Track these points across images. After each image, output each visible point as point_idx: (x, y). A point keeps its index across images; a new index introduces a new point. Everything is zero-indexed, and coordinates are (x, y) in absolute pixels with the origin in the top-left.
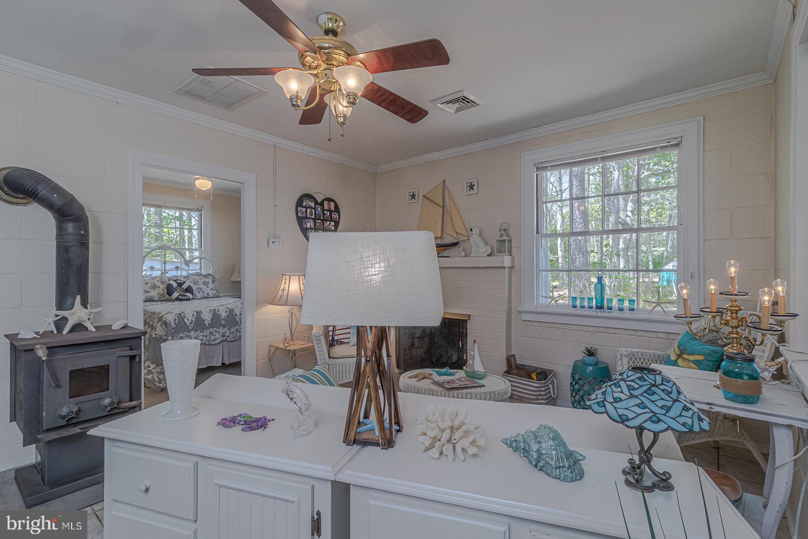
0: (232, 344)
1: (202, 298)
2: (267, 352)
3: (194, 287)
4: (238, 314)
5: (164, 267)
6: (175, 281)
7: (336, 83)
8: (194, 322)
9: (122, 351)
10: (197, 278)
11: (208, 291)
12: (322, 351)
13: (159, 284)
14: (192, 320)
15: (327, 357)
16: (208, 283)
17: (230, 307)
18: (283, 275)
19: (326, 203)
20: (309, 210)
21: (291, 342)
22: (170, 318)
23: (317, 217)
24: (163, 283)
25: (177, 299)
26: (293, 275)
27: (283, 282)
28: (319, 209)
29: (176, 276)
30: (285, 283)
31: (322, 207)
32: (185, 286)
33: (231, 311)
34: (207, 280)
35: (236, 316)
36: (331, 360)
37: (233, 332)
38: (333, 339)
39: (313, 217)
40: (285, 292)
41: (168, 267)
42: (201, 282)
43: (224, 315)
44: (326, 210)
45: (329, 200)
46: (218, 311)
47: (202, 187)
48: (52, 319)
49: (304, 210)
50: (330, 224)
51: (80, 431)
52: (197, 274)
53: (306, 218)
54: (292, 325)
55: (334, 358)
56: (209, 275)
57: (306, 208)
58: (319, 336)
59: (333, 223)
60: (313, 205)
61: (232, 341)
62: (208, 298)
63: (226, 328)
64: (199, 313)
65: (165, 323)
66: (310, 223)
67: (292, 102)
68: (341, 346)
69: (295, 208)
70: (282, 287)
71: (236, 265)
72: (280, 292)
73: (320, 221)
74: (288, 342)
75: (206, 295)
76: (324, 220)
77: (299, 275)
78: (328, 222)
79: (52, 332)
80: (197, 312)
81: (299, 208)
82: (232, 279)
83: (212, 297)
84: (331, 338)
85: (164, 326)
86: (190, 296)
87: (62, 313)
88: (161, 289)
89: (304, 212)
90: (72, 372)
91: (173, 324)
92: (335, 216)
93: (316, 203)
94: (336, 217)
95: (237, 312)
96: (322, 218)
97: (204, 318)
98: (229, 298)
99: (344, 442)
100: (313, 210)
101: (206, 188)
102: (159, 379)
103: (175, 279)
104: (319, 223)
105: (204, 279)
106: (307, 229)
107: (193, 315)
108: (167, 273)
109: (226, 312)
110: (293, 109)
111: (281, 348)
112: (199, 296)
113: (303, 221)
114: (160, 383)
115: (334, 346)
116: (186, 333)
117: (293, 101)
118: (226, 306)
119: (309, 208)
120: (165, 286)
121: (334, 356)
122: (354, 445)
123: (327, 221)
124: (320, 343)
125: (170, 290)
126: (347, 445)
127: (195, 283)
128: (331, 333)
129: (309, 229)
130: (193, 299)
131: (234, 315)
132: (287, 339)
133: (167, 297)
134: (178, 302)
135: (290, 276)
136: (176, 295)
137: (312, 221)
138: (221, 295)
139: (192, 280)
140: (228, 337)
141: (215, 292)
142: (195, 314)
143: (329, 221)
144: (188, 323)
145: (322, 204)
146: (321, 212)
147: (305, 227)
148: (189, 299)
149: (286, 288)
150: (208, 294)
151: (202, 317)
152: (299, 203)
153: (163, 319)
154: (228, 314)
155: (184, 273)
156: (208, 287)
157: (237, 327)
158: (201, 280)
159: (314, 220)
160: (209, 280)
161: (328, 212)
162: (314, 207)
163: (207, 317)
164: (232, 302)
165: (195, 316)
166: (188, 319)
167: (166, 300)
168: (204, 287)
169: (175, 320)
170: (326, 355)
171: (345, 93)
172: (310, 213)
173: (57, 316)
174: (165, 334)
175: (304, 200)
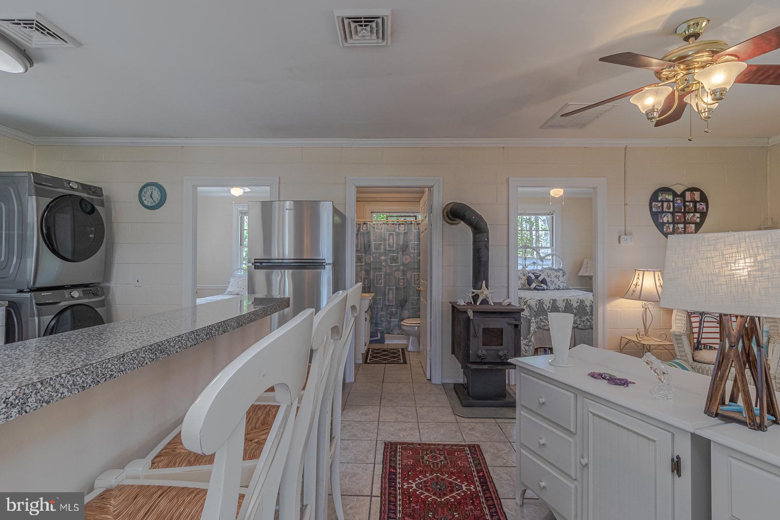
0: (583, 331)
1: (554, 289)
2: (619, 344)
3: (548, 280)
4: (588, 305)
5: (524, 262)
6: (533, 274)
7: (698, 83)
8: (550, 308)
9: (510, 320)
10: (550, 272)
11: (559, 283)
12: (684, 351)
13: (521, 276)
14: (549, 307)
15: (691, 360)
16: (559, 277)
17: (581, 298)
18: (636, 270)
19: (688, 194)
20: (665, 204)
21: (646, 338)
22: (533, 303)
23: (676, 210)
24: (524, 275)
25: (535, 289)
26: (648, 271)
27: (636, 277)
28: (679, 201)
29: (533, 270)
30: (638, 278)
31: (682, 199)
32: (540, 279)
33: (582, 302)
34: (558, 274)
35: (586, 306)
36: (696, 363)
37: (584, 321)
38: (699, 342)
39: (671, 210)
40: (639, 288)
41: (528, 263)
42: (553, 276)
43: (575, 305)
44: (688, 202)
45: (692, 190)
46: (570, 301)
47: (556, 195)
48: (471, 295)
49: (659, 204)
50: (694, 216)
51: (488, 368)
52: (550, 269)
53: (662, 212)
54: (646, 320)
55: (700, 363)
56: (560, 269)
57: (662, 202)
58: (680, 335)
59: (698, 215)
60: (670, 197)
61: (582, 329)
62: (559, 289)
63: (578, 317)
64: (554, 301)
65: (529, 306)
66: (668, 217)
67: (647, 116)
68: (709, 351)
69: (648, 204)
70: (635, 282)
71: (584, 260)
72: (633, 287)
73: (680, 214)
74: (641, 337)
75: (558, 287)
76: (685, 213)
77: (654, 271)
78: (692, 214)
79: (471, 303)
80: (553, 300)
81: (653, 203)
82: (580, 274)
83: (563, 289)
84: (695, 341)
85: (528, 309)
86: (545, 287)
87: (476, 291)
88: (523, 280)
89: (659, 207)
90: (483, 329)
91: (535, 308)
92: (701, 206)
93: (675, 194)
94: (703, 208)
95: (588, 303)
96: (683, 211)
97: (559, 306)
98: (578, 291)
99: (705, 412)
100: (671, 204)
101: (559, 195)
102: (526, 350)
103: (533, 272)
104: (678, 216)
105: (556, 273)
106: (663, 224)
107: (550, 302)
108: (527, 267)
109: (577, 302)
110: (649, 121)
111: (634, 341)
112: (552, 287)
113: (658, 216)
114: (526, 353)
115: (701, 349)
116: (544, 316)
117: (649, 115)
118: (577, 297)
119: (665, 201)
120: (526, 278)
121: (700, 360)
122: (716, 418)
123: (689, 213)
124: (682, 343)
125: (529, 281)
126: (708, 415)
127: (548, 276)
128: (696, 336)
129: (666, 223)
130: (547, 289)
131: (585, 305)
132: (641, 334)
133: (527, 286)
134: (535, 292)
135: (644, 271)
136: (534, 285)
137: (670, 215)
138: (570, 288)
139: (546, 274)
140: (579, 324)
141: (565, 284)
142: (552, 301)
143: (692, 212)
144: (546, 308)
145: (683, 195)
146: (682, 205)
147: (661, 221)
148: (544, 290)
149: (640, 283)
150: (559, 286)
151: (557, 304)
152: (654, 197)
153: (528, 303)
154: (578, 304)
155: (540, 268)
156: (559, 280)
157: (588, 317)
158: (554, 274)
159: (673, 214)
160: (560, 274)
161: (691, 204)
162: (672, 200)
163: (561, 305)
164: (581, 294)
165: (551, 303)
166: (546, 305)
167: (527, 289)
168: (556, 280)
169: (536, 305)
170: (690, 357)
171: (709, 91)
172: (667, 208)
173: (473, 293)
174: (529, 315)
175: (660, 194)
